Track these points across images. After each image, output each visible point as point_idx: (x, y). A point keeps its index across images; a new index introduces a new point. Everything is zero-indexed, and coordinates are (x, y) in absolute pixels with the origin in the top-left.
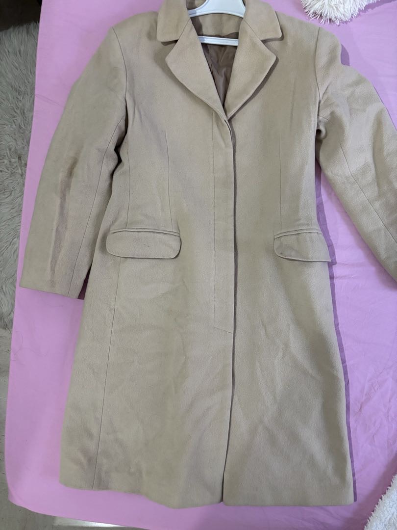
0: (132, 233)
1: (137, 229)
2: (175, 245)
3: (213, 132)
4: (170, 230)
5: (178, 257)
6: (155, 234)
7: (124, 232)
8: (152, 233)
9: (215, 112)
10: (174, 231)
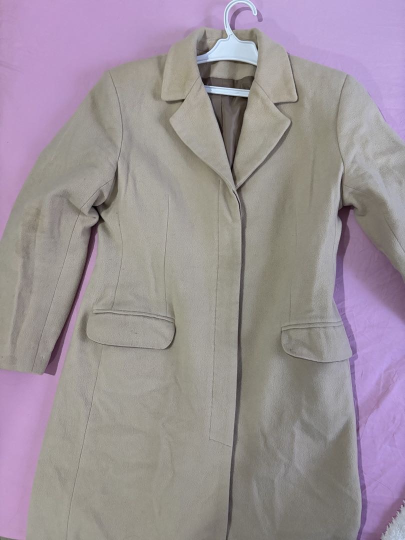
0: (118, 316)
1: (124, 311)
2: (169, 333)
3: (218, 202)
4: (163, 315)
5: (171, 348)
6: (145, 319)
7: (109, 315)
8: (142, 318)
9: (222, 179)
10: (167, 316)
